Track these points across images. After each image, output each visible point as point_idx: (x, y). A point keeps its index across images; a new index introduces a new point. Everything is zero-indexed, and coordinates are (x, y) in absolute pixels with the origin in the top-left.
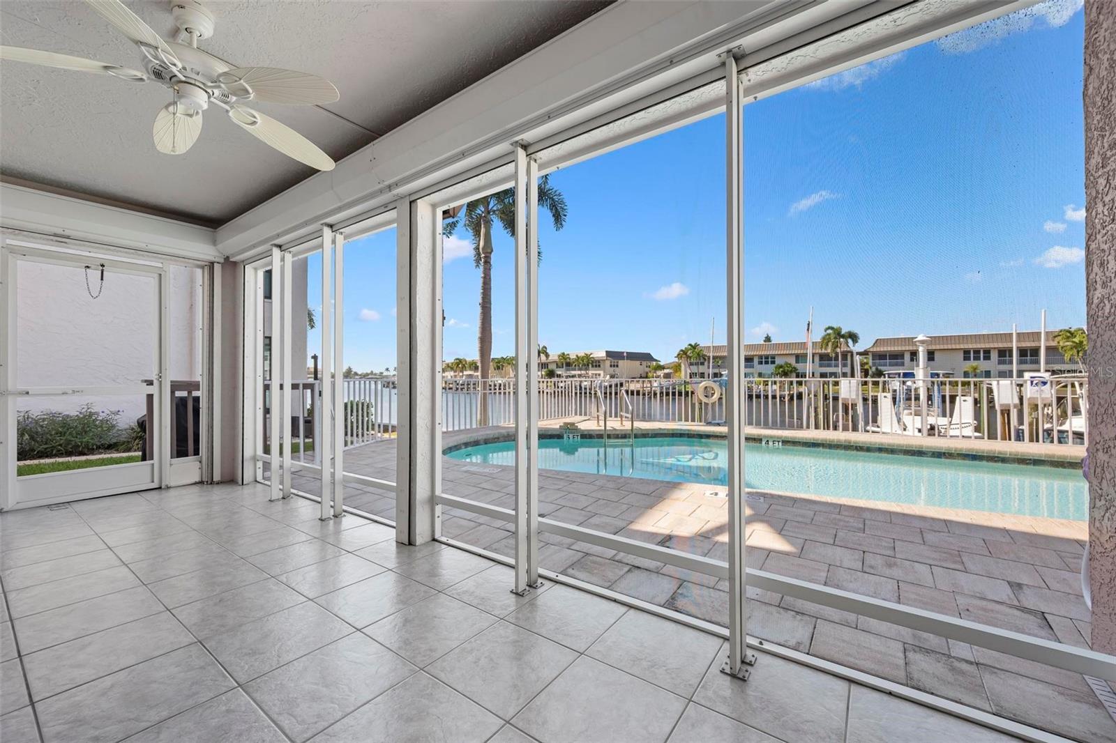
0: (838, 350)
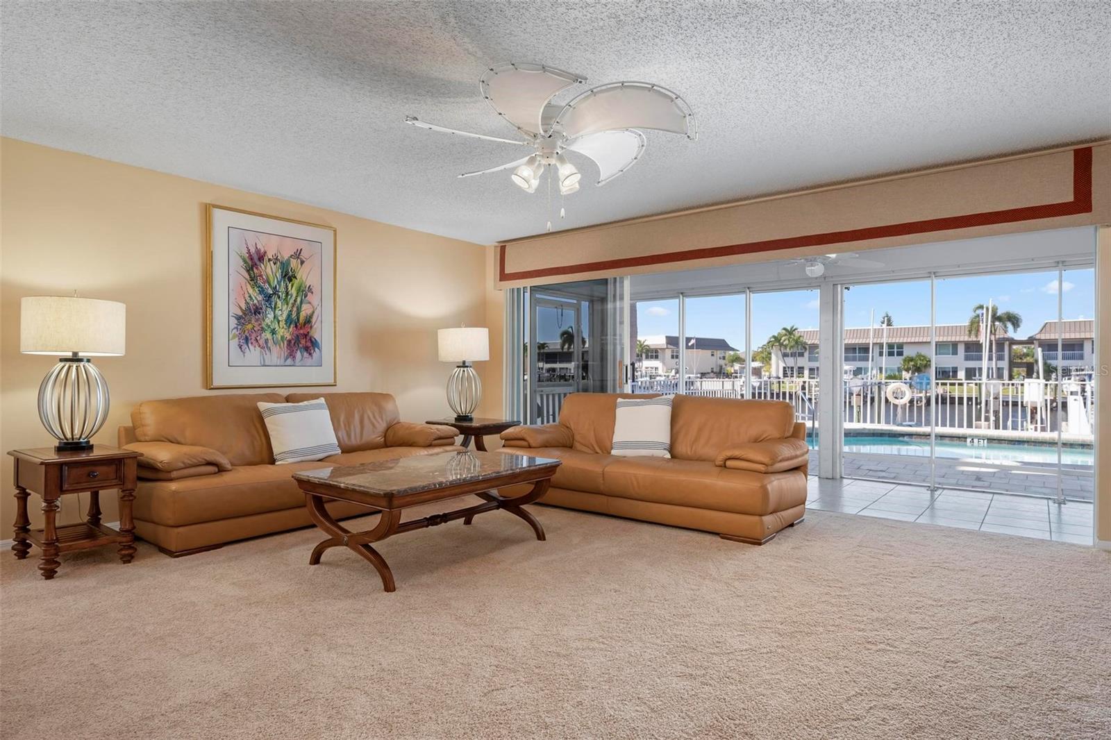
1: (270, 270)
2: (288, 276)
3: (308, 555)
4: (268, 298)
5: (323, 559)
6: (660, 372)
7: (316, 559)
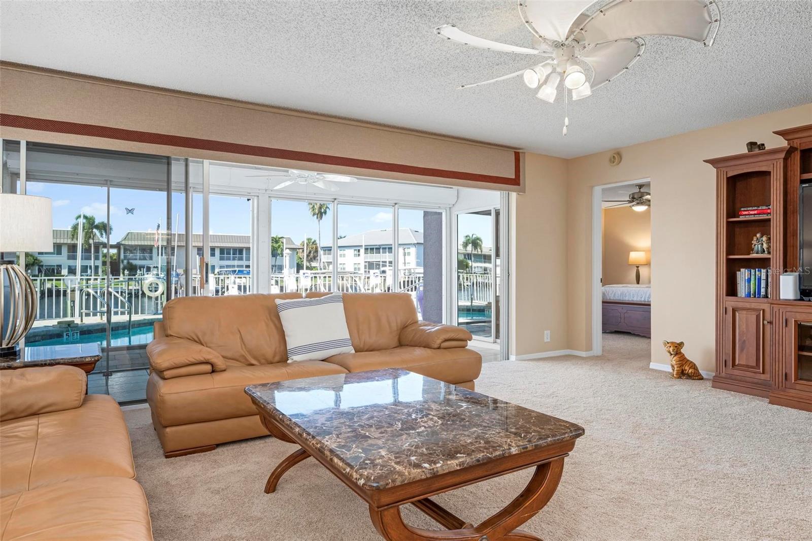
0: (91, 241)
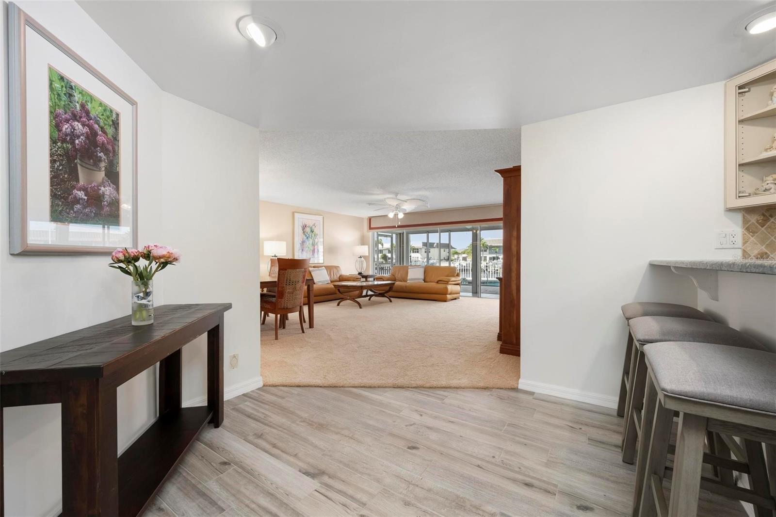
1: (308, 230)
2: (312, 231)
3: (337, 304)
4: (307, 238)
5: (340, 305)
6: (420, 259)
7: (338, 305)
